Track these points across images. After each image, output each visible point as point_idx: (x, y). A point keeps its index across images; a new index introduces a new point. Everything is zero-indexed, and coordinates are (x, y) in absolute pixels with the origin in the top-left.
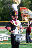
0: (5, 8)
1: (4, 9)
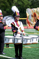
0: (34, 2)
1: (32, 3)
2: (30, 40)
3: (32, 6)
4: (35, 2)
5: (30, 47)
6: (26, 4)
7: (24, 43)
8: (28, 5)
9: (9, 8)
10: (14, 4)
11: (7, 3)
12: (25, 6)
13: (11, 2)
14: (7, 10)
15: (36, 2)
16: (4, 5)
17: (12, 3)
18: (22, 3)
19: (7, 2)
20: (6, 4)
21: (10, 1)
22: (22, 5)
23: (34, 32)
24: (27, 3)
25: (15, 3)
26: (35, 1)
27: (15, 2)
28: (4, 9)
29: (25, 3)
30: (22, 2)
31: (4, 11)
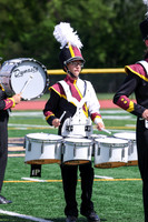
2: (121, 150)
3: (118, 22)
4: (128, 8)
5: (111, 179)
6: (95, 16)
7: (99, 160)
8: (104, 18)
9: (29, 32)
10: (48, 17)
11: (24, 11)
12: (90, 24)
13: (38, 7)
14: (22, 39)
15: (135, 6)
16: (11, 18)
17: (43, 13)
18: (79, 13)
19: (24, 8)
20: (21, 15)
21: (33, 3)
22: (81, 20)
23: (125, 122)
24: (100, 10)
25: (52, 11)
26: (131, 4)
27: (53, 6)
28: (10, 33)
29: (91, 11)
30: (81, 8)
31: (11, 43)
